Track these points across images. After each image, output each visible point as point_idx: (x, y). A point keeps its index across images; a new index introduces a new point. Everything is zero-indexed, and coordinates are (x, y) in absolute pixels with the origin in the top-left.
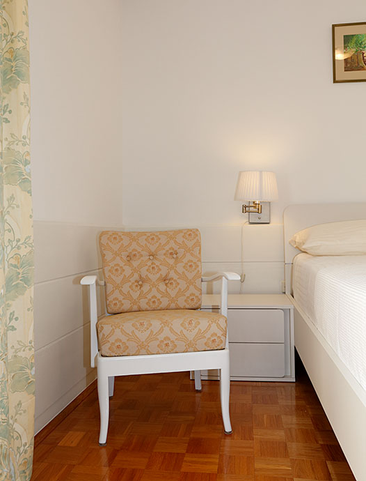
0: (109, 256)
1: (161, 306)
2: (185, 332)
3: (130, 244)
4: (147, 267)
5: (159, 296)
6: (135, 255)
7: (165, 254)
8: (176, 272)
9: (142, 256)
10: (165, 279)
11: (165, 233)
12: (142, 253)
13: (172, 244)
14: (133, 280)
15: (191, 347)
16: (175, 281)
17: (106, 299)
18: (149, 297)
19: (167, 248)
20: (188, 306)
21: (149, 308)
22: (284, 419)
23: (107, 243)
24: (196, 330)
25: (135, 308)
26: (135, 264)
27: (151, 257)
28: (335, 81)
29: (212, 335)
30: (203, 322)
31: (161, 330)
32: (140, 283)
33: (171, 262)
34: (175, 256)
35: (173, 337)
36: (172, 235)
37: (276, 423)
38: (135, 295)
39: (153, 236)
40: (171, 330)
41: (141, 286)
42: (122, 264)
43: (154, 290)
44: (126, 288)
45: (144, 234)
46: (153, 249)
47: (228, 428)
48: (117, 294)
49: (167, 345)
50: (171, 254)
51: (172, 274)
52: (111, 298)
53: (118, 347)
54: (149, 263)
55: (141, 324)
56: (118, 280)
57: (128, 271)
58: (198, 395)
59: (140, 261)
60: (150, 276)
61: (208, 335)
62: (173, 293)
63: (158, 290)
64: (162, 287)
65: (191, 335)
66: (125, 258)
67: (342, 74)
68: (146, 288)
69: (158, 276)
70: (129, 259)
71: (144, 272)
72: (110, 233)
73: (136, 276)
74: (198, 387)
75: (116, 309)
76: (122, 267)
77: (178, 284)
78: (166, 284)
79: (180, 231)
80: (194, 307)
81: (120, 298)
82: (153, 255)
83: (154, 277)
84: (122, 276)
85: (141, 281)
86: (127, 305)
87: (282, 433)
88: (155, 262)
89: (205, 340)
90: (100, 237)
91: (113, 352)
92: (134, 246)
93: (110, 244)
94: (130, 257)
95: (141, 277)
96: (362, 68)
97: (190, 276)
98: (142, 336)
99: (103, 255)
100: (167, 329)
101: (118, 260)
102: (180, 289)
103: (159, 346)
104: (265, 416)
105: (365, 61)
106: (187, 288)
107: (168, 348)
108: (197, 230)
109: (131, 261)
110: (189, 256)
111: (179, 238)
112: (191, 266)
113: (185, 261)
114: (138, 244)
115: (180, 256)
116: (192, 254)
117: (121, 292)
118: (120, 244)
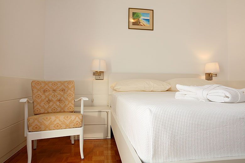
0: (35, 91)
1: (57, 111)
2: (65, 121)
3: (45, 86)
4: (52, 96)
5: (57, 107)
6: (47, 91)
7: (59, 90)
8: (64, 97)
9: (50, 91)
10: (60, 100)
11: (60, 82)
12: (50, 90)
13: (63, 86)
14: (45, 101)
15: (68, 127)
16: (63, 101)
17: (34, 109)
18: (52, 107)
19: (60, 88)
20: (68, 111)
21: (52, 112)
22: (105, 152)
24: (70, 120)
25: (46, 112)
26: (47, 94)
27: (54, 92)
28: (129, 28)
29: (76, 122)
30: (73, 117)
31: (55, 120)
32: (49, 102)
33: (62, 93)
34: (64, 91)
35: (60, 123)
36: (62, 83)
37: (101, 154)
38: (46, 107)
39: (55, 83)
40: (60, 120)
41: (49, 103)
42: (41, 94)
43: (55, 104)
44: (42, 104)
45: (51, 82)
46: (55, 88)
47: (82, 157)
48: (38, 106)
49: (57, 126)
50: (62, 90)
51: (62, 98)
52: (35, 108)
53: (36, 128)
54: (53, 94)
55: (46, 118)
56: (39, 101)
57: (43, 97)
58: (73, 145)
59: (49, 93)
60: (53, 99)
61: (75, 122)
62: (62, 106)
63: (56, 105)
64: (58, 103)
65: (68, 122)
66: (42, 92)
67: (131, 26)
68: (51, 104)
69: (56, 99)
71: (50, 98)
72: (36, 82)
73: (47, 99)
74: (73, 142)
75: (37, 112)
76: (41, 95)
77: (65, 102)
78: (60, 102)
79: (66, 81)
80: (71, 111)
81: (40, 108)
82: (54, 91)
83: (54, 99)
84: (41, 99)
85: (49, 101)
86: (42, 111)
87: (103, 157)
89: (74, 124)
90: (32, 82)
91: (34, 130)
92: (47, 87)
93: (36, 86)
94: (45, 91)
95: (49, 100)
96: (138, 25)
97: (70, 99)
98: (47, 123)
99: (33, 91)
100: (57, 120)
101: (39, 92)
102: (65, 104)
103: (54, 127)
104: (98, 152)
105: (140, 22)
106: (69, 104)
107: (58, 127)
108: (73, 81)
109: (45, 93)
110: (69, 91)
111: (66, 84)
112: (70, 95)
113: (68, 93)
114: (48, 86)
115: (66, 91)
116: (71, 90)
117: (40, 106)
118: (40, 86)
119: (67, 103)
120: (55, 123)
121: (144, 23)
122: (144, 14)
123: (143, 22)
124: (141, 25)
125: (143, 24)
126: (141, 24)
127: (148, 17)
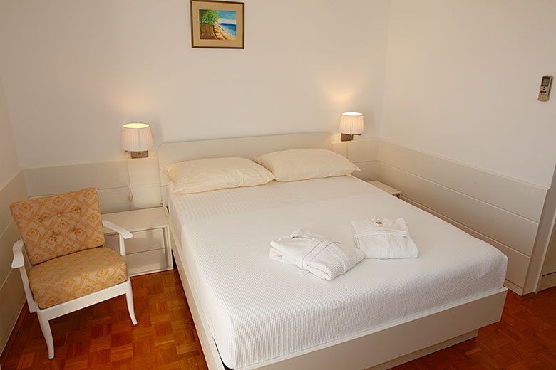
0: (23, 223)
1: (74, 250)
2: (99, 279)
3: (40, 209)
4: (57, 225)
5: (71, 243)
6: (45, 217)
7: (70, 212)
8: (82, 223)
9: (52, 216)
10: (74, 230)
11: (68, 195)
12: (51, 214)
13: (75, 203)
14: (48, 236)
15: (105, 286)
16: (82, 230)
17: (29, 256)
18: (64, 245)
19: (71, 207)
20: (94, 246)
21: (65, 254)
22: (169, 304)
23: (20, 213)
24: (107, 276)
25: (54, 256)
26: (47, 223)
27: (60, 215)
28: (193, 47)
29: (118, 276)
33: (77, 216)
34: (79, 211)
36: (74, 195)
38: (52, 247)
39: (58, 199)
40: (89, 280)
41: (55, 238)
42: (36, 226)
43: (66, 239)
44: (43, 244)
45: (51, 198)
46: (60, 208)
47: (135, 322)
48: (37, 250)
50: (76, 210)
51: (79, 225)
53: (53, 301)
54: (59, 221)
56: (36, 240)
57: (42, 230)
59: (51, 220)
60: (61, 230)
61: (115, 277)
62: (82, 239)
63: (70, 239)
64: (73, 235)
65: (104, 280)
66: (38, 222)
67: (198, 42)
68: (59, 239)
69: (68, 229)
70: (40, 220)
71: (56, 228)
72: (20, 204)
73: (50, 233)
75: (38, 261)
76: (36, 229)
77: (85, 232)
78: (75, 234)
79: (80, 192)
80: (100, 245)
81: (41, 252)
82: (60, 213)
83: (64, 231)
84: (38, 236)
85: (55, 235)
86: (46, 256)
87: (167, 316)
88: (64, 218)
89: (114, 280)
90: (12, 211)
91: (49, 305)
92: (44, 209)
93: (23, 213)
94: (42, 219)
95: (54, 232)
96: (213, 38)
97: (93, 225)
98: (70, 290)
99: (18, 223)
100: (86, 281)
101: (32, 224)
102: (87, 235)
103: (82, 292)
104: (157, 305)
105: (215, 32)
106: (93, 234)
107: (88, 291)
108: (94, 189)
109: (43, 222)
110: (90, 211)
111: (81, 198)
112: (93, 217)
113: (88, 214)
114: (47, 208)
115: (83, 211)
116: (92, 209)
117: (40, 248)
118: (31, 211)
119: (89, 232)
120: (83, 286)
121: (225, 34)
122: (223, 14)
123: (222, 32)
124: (219, 39)
125: (221, 37)
126: (219, 35)
127: (233, 19)
